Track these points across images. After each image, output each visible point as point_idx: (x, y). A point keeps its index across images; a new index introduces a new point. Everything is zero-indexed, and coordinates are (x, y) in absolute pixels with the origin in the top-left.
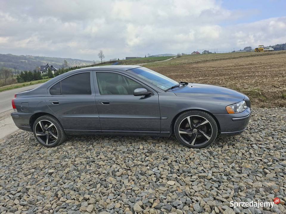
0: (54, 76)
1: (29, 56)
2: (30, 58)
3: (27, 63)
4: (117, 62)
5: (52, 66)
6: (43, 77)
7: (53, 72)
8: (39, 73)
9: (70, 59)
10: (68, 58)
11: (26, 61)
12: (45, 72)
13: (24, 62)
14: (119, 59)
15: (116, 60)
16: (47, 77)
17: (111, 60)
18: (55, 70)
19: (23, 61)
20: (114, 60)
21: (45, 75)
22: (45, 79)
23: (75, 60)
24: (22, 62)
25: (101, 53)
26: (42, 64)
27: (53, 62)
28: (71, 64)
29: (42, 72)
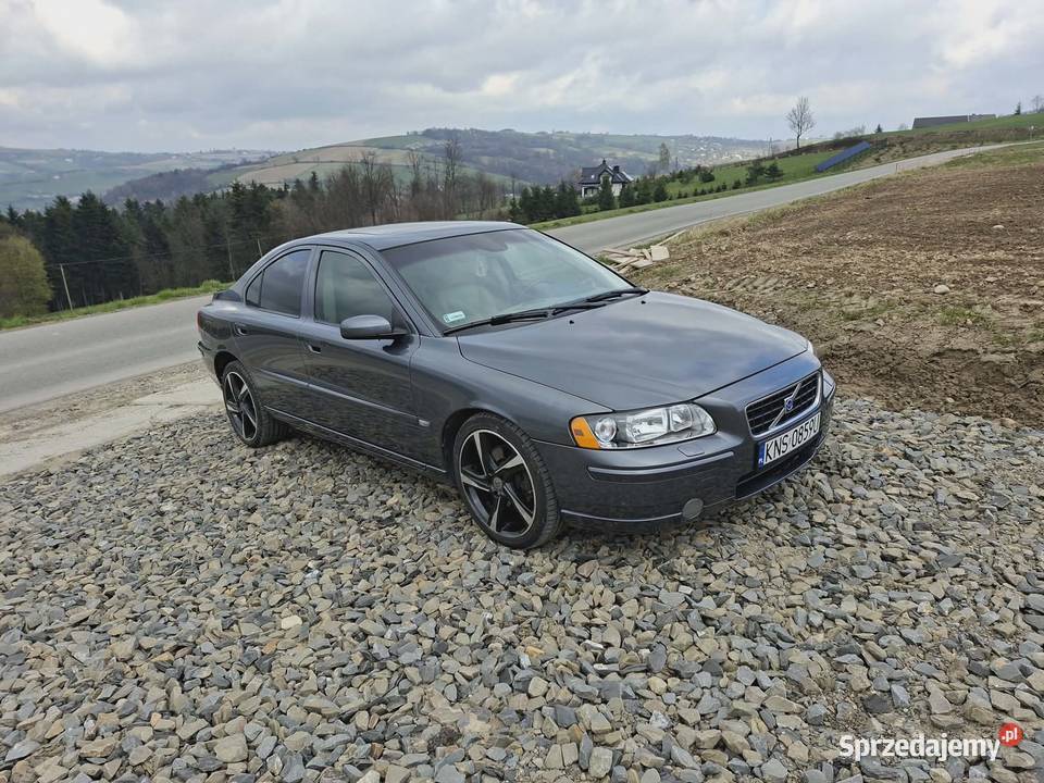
0: (617, 204)
1: (561, 132)
2: (562, 140)
3: (552, 157)
4: (864, 143)
5: (616, 168)
6: (584, 208)
7: (616, 190)
8: (574, 193)
9: (691, 138)
10: (684, 134)
11: (551, 151)
12: (592, 188)
13: (544, 154)
14: (879, 130)
15: (860, 134)
16: (594, 206)
17: (839, 134)
18: (624, 183)
19: (543, 150)
20: (853, 135)
21: (591, 201)
22: (587, 213)
23: (707, 139)
24: (538, 155)
25: (803, 107)
26: (595, 160)
27: (630, 153)
28: (689, 157)
29: (586, 190)
